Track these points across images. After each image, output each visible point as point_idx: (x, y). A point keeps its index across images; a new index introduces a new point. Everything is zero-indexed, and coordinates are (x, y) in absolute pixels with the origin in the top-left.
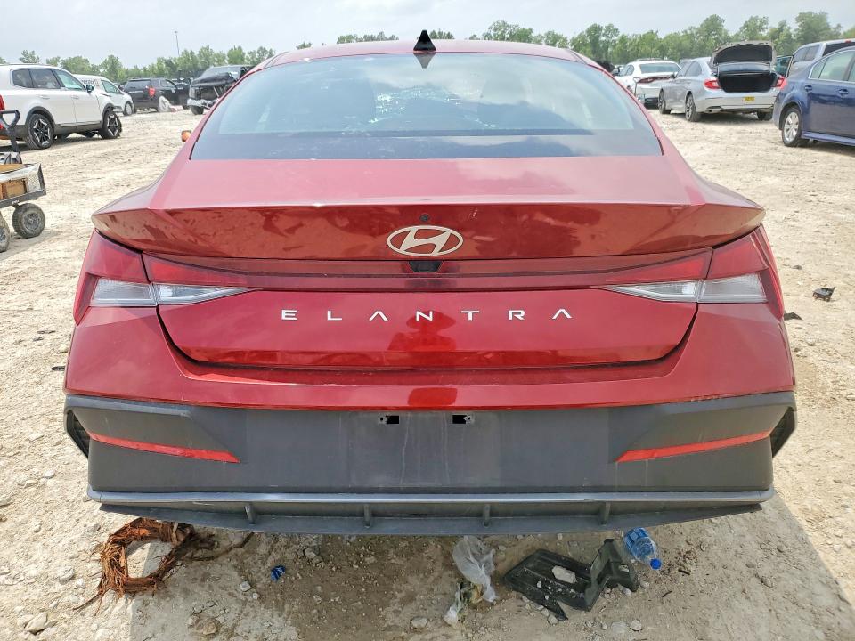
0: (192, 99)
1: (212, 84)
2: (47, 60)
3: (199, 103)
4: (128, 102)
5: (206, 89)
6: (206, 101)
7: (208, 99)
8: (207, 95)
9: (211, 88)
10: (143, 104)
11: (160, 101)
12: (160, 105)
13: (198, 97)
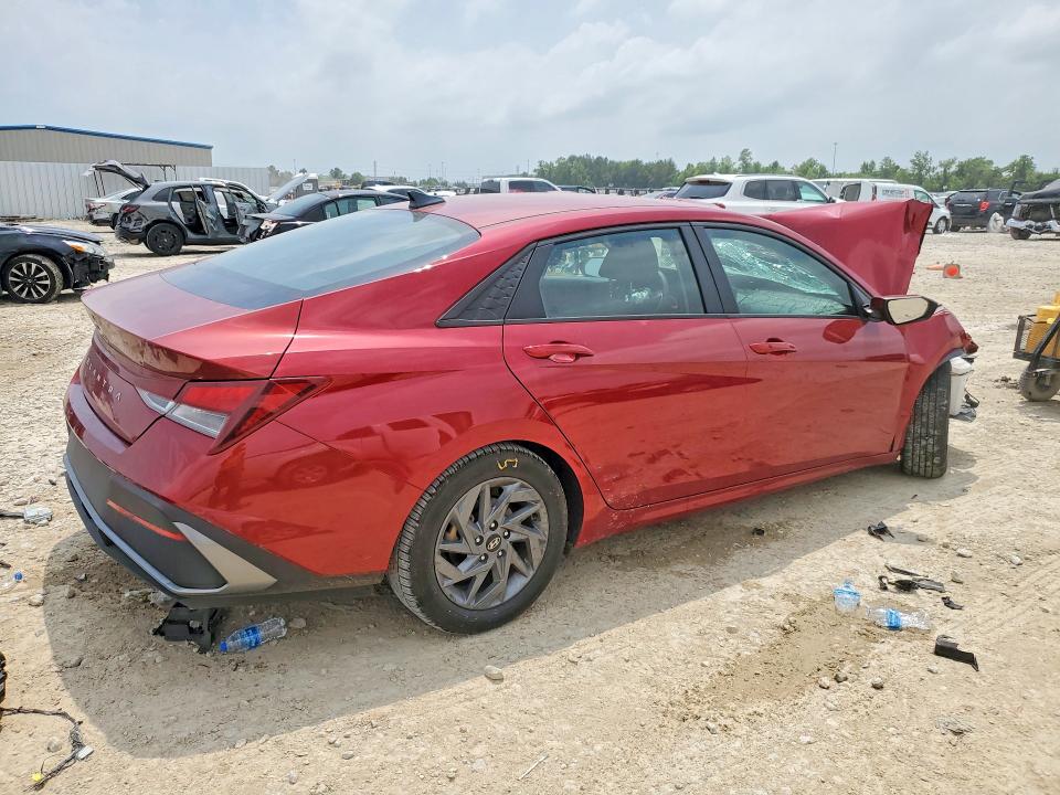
0: (1016, 219)
1: (1050, 200)
2: (940, 162)
3: (1022, 225)
4: (944, 218)
5: (1037, 207)
6: (1033, 223)
7: (1037, 221)
8: (1038, 214)
9: (1047, 206)
10: (969, 220)
11: (992, 218)
12: (992, 223)
13: (1023, 216)
